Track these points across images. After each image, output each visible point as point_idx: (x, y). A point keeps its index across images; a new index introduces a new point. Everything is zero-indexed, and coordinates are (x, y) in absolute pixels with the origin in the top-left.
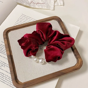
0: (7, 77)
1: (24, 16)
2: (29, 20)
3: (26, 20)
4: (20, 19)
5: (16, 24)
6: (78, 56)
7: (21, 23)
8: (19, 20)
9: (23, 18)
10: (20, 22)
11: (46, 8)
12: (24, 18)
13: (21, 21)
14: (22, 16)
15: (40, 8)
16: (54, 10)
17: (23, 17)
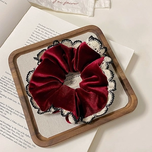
0: (16, 131)
1: (43, 28)
2: (50, 34)
3: (46, 35)
4: (36, 33)
5: (29, 41)
6: (130, 92)
7: (38, 40)
8: (34, 35)
9: (40, 32)
10: (36, 39)
11: (79, 12)
12: (43, 31)
13: (38, 37)
14: (39, 28)
15: (69, 12)
16: (93, 16)
17: (41, 30)
